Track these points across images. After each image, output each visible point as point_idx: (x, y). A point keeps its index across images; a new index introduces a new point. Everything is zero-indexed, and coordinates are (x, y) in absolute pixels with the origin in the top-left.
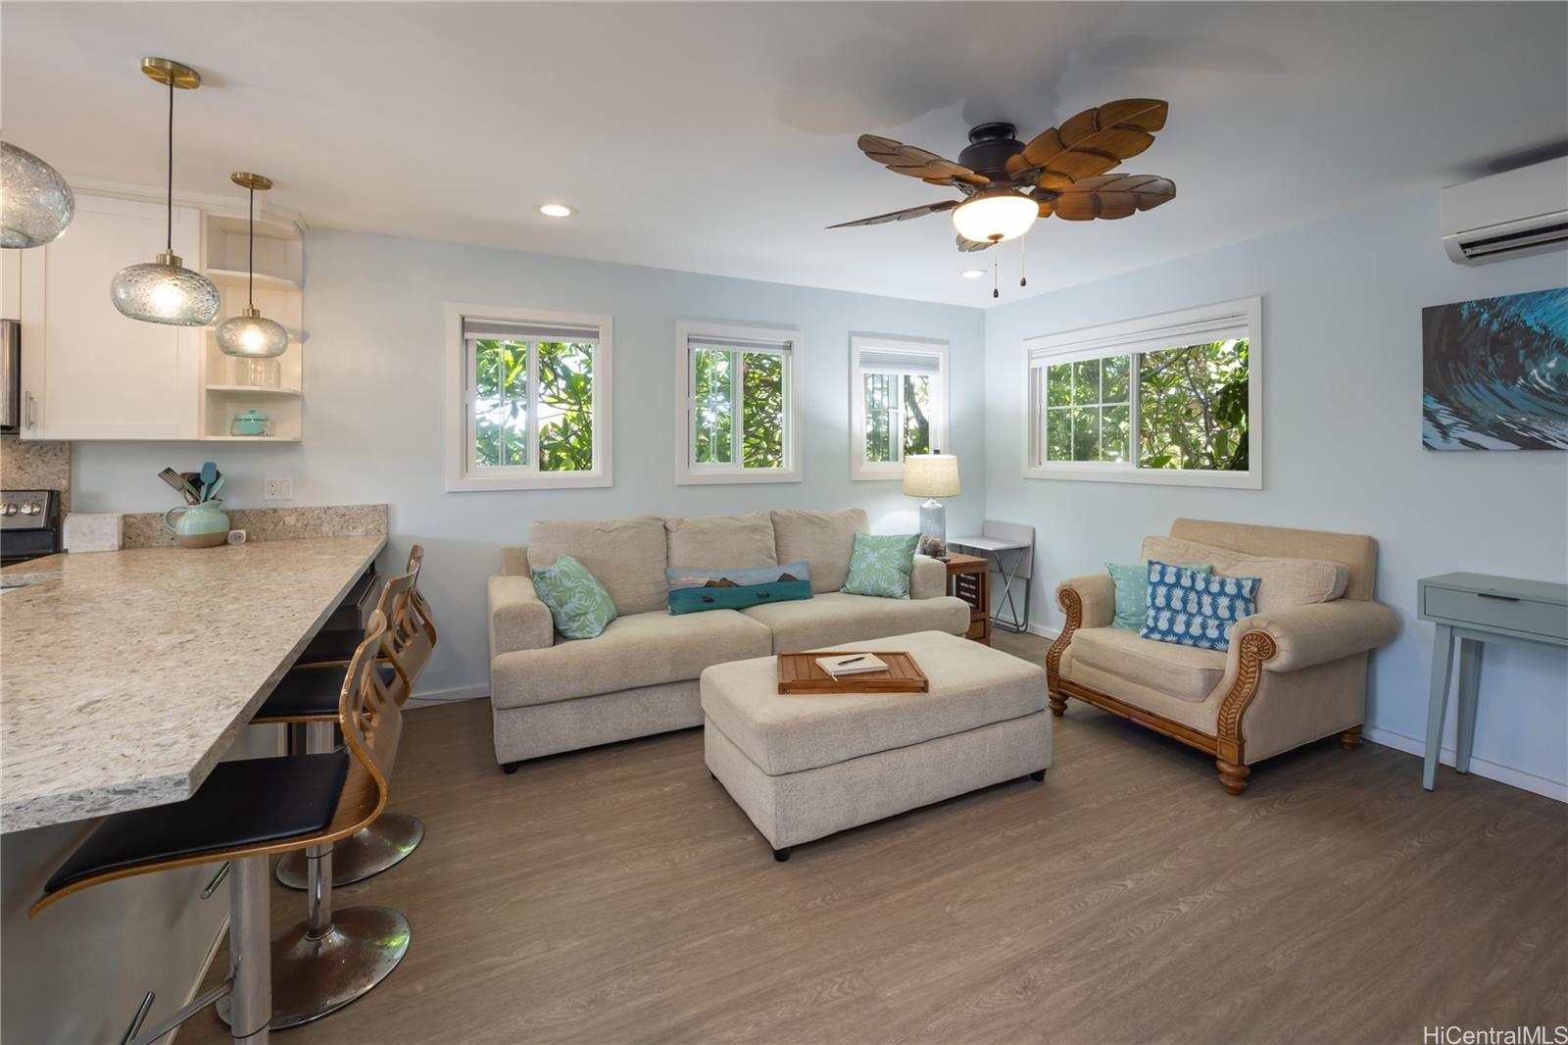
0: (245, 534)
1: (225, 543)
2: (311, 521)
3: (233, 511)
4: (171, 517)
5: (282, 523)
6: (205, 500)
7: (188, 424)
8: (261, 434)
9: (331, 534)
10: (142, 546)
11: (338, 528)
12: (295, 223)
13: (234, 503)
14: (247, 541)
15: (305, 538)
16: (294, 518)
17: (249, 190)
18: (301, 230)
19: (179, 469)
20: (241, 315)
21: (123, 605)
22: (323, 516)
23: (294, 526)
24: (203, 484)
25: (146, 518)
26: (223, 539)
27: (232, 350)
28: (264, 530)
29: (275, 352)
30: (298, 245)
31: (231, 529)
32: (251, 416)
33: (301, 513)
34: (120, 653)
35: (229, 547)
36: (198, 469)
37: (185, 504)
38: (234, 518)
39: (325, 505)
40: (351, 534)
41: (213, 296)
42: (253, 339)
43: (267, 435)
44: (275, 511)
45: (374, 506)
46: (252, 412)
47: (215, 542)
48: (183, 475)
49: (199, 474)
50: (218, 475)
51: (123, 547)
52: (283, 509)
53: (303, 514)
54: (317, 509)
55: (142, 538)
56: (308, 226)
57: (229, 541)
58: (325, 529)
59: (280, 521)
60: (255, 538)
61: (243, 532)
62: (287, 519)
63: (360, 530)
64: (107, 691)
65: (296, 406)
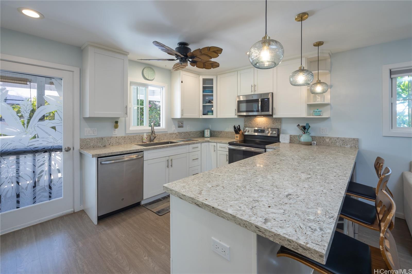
0: (316, 143)
1: (311, 145)
2: (333, 141)
3: (313, 136)
4: (300, 136)
5: (325, 141)
6: (307, 133)
7: (303, 113)
8: (320, 115)
9: (339, 146)
10: (293, 143)
11: (341, 144)
12: (329, 53)
13: (313, 134)
14: (316, 145)
15: (331, 146)
16: (328, 140)
17: (318, 47)
18: (330, 55)
19: (301, 125)
20: (316, 82)
21: (292, 160)
22: (337, 140)
23: (328, 142)
24: (306, 129)
25: (294, 136)
26: (310, 144)
27: (314, 92)
28: (320, 142)
29: (325, 91)
30: (329, 60)
31: (312, 141)
32: (317, 111)
33: (330, 139)
34: (293, 177)
35: (312, 146)
36: (305, 125)
37: (302, 134)
38: (313, 138)
39: (338, 137)
40: (346, 147)
41: (312, 75)
42: (319, 89)
43: (321, 116)
44: (323, 137)
45: (354, 139)
46: (317, 109)
47: (309, 144)
48: (302, 126)
49: (305, 126)
50: (309, 127)
51: (290, 143)
52: (325, 137)
53: (331, 139)
54: (335, 138)
55: (293, 141)
56: (332, 54)
57: (312, 144)
58: (337, 144)
59: (324, 140)
60: (318, 144)
61: (315, 142)
62: (326, 140)
63: (349, 146)
64: (292, 191)
65: (329, 107)
